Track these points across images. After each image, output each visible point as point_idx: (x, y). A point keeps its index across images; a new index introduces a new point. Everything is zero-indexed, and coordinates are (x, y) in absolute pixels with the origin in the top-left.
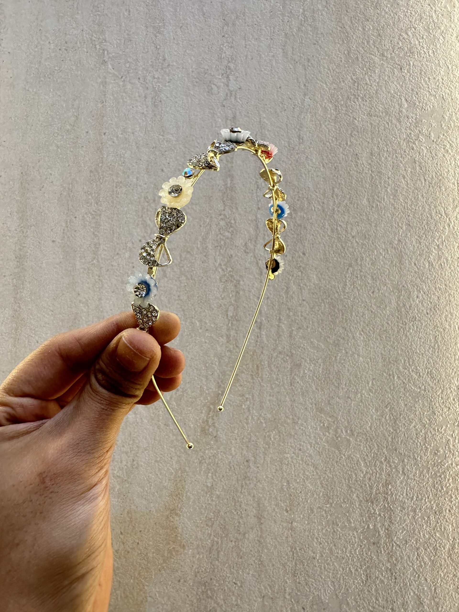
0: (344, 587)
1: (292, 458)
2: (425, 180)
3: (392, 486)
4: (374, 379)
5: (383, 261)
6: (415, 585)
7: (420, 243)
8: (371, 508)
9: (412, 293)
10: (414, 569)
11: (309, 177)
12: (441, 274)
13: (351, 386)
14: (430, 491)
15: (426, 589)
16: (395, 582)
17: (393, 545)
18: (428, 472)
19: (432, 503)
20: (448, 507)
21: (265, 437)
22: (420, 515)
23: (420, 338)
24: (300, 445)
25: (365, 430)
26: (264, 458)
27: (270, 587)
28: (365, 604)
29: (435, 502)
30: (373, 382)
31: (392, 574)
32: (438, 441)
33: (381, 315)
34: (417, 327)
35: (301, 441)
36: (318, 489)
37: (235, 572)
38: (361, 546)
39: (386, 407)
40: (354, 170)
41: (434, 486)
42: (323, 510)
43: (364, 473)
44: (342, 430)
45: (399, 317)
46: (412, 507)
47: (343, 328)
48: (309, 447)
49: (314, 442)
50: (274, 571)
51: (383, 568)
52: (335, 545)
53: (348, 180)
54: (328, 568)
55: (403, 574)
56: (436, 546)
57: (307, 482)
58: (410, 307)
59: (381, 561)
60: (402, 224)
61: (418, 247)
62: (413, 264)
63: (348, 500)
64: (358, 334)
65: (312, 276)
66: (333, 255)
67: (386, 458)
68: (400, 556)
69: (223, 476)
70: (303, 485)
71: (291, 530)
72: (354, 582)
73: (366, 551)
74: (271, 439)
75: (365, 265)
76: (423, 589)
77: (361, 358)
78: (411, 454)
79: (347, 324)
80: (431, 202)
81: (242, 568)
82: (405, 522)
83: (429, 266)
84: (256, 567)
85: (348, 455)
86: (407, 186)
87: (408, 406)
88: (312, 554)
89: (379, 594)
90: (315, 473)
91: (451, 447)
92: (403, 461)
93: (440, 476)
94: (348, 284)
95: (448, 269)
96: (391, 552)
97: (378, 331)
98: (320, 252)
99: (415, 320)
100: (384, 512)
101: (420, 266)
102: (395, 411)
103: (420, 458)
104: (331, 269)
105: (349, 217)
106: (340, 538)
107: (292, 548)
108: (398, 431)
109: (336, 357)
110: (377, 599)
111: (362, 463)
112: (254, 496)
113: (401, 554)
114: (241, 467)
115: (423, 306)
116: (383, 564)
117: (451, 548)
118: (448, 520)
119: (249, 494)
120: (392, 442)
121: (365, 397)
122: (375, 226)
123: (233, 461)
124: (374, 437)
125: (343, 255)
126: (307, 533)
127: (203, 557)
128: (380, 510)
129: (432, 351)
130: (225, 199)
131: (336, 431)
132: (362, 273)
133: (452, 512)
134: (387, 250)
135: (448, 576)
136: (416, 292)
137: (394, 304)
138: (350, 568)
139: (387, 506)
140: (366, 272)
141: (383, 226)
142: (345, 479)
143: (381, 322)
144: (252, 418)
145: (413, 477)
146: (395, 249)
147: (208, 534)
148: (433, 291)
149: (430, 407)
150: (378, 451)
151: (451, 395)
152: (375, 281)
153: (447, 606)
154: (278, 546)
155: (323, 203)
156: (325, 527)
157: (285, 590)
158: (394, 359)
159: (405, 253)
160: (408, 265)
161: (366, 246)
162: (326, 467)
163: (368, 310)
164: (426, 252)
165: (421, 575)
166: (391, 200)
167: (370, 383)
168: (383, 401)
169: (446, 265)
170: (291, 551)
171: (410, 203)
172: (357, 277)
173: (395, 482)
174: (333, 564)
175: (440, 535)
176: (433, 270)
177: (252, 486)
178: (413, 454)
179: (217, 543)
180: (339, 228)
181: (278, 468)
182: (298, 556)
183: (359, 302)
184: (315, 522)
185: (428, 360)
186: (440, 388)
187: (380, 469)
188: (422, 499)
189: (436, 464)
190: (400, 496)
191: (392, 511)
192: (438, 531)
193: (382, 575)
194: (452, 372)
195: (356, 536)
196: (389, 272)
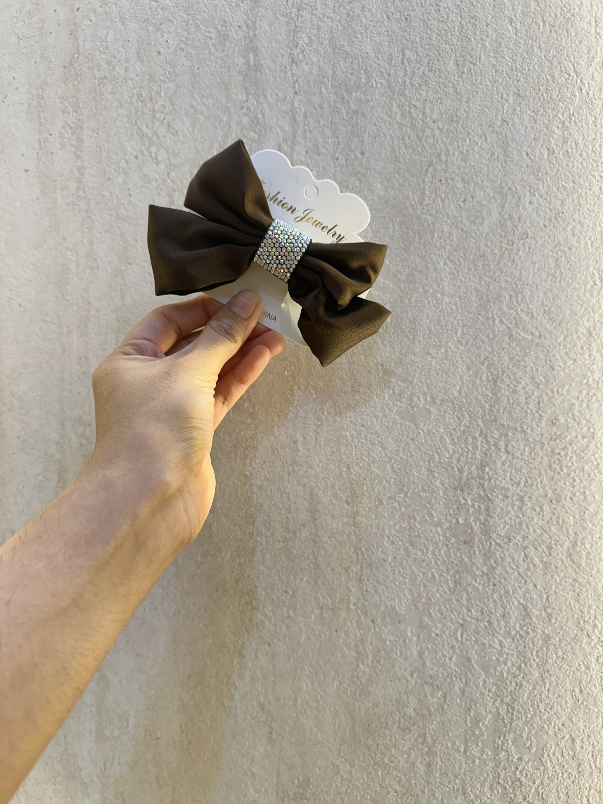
0: (425, 595)
1: (352, 437)
2: (544, 22)
3: (491, 469)
4: (464, 326)
5: (479, 153)
6: (521, 593)
7: (535, 121)
8: (461, 498)
9: (522, 198)
10: (519, 574)
11: (367, 37)
12: (567, 165)
13: (431, 338)
14: (543, 473)
15: (535, 596)
16: (493, 589)
17: (491, 543)
18: (542, 448)
19: (547, 489)
20: (569, 494)
21: (316, 410)
22: (529, 504)
23: (534, 263)
24: (363, 420)
25: (451, 396)
26: (316, 438)
27: (330, 596)
28: (453, 616)
29: (550, 488)
30: (463, 331)
31: (489, 579)
32: (558, 406)
33: (475, 233)
34: (530, 248)
35: (363, 414)
36: (388, 474)
37: (285, 578)
38: (447, 546)
39: (482, 363)
40: (434, 19)
41: (550, 467)
42: (395, 500)
43: (451, 452)
44: (419, 398)
45: (503, 234)
46: (518, 495)
47: (420, 257)
48: (375, 422)
49: (381, 414)
50: (334, 576)
51: (477, 573)
52: (412, 545)
53: (425, 35)
54: (404, 573)
55: (505, 579)
56: (550, 543)
57: (373, 467)
58: (519, 218)
59: (473, 564)
60: (508, 95)
61: (532, 128)
62: (525, 154)
63: (429, 487)
64: (441, 264)
65: (375, 185)
66: (405, 151)
67: (481, 432)
68: (501, 557)
69: (265, 462)
70: (368, 470)
71: (355, 527)
72: (438, 590)
73: (454, 552)
74: (323, 413)
75: (453, 162)
76: (531, 598)
77: (446, 298)
78: (518, 424)
79: (426, 252)
80: (554, 56)
81: (294, 573)
82: (508, 514)
83: (549, 155)
84: (311, 572)
85: (427, 430)
86: (516, 35)
87: (514, 360)
88: (383, 556)
89: (472, 604)
90: (383, 455)
91: (576, 413)
92: (507, 435)
93: (559, 454)
94: (427, 192)
95: (578, 157)
96: (489, 552)
97: (471, 257)
98: (385, 148)
99: (527, 237)
100: (478, 502)
101: (535, 156)
102: (495, 369)
103: (531, 431)
104: (403, 172)
105: (428, 91)
106: (418, 536)
107: (356, 549)
108: (499, 395)
109: (410, 299)
110: (469, 610)
111: (447, 439)
112: (305, 486)
113: (502, 555)
114: (287, 450)
115: (539, 216)
116: (478, 568)
117: (571, 546)
118: (569, 511)
119: (299, 483)
120: (491, 410)
121: (452, 351)
122: (467, 102)
123: (276, 443)
124: (464, 405)
125: (420, 149)
126: (374, 530)
127: (245, 561)
128: (473, 500)
129: (551, 281)
130: (247, 85)
131: (410, 399)
132: (448, 175)
133: (575, 499)
134: (486, 137)
135: (566, 581)
136: (528, 196)
137: (495, 216)
138: (432, 573)
139: (482, 494)
140: (454, 172)
141: (478, 100)
142: (424, 461)
143: (475, 243)
144: (299, 388)
145: (520, 457)
146: (497, 133)
147: (249, 532)
148: (555, 193)
149: (546, 360)
150: (470, 423)
151: (578, 341)
152: (466, 185)
153: (562, 618)
154: (338, 547)
155: (389, 75)
156: (399, 522)
157: (349, 599)
158: (495, 296)
159: (512, 139)
160: (516, 157)
161: (453, 134)
162: (398, 446)
163: (457, 227)
164: (545, 134)
165: (528, 580)
166: (491, 59)
167: (460, 332)
168: (478, 355)
169: (574, 150)
170: (355, 551)
171: (519, 60)
172: (441, 181)
173: (495, 463)
174: (410, 568)
175: (557, 530)
176: (554, 161)
177: (301, 473)
178: (521, 425)
179: (262, 543)
180: (412, 110)
181: (334, 449)
182: (364, 558)
183: (444, 216)
184: (385, 517)
185: (545, 293)
186: (562, 333)
187: (472, 448)
188: (532, 485)
189: (554, 437)
190: (501, 482)
191: (490, 500)
192: (554, 525)
193: (476, 581)
194: (581, 309)
195: (441, 533)
196: (488, 169)
